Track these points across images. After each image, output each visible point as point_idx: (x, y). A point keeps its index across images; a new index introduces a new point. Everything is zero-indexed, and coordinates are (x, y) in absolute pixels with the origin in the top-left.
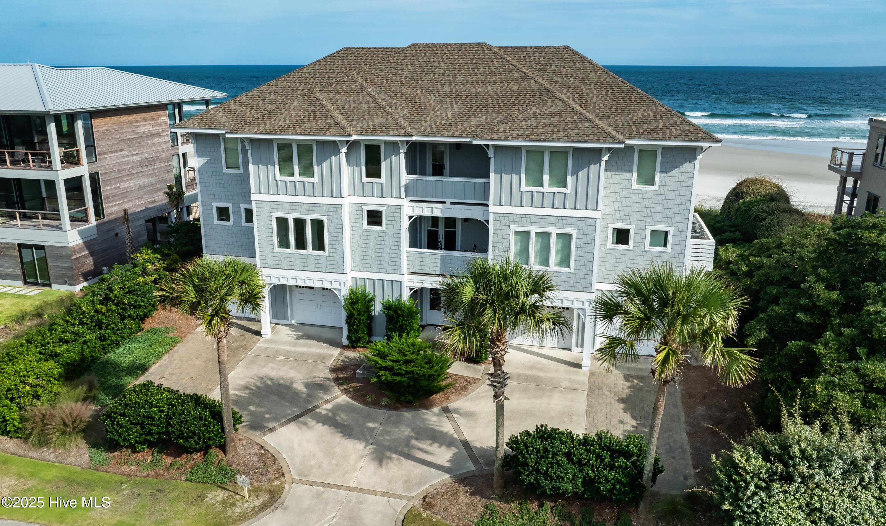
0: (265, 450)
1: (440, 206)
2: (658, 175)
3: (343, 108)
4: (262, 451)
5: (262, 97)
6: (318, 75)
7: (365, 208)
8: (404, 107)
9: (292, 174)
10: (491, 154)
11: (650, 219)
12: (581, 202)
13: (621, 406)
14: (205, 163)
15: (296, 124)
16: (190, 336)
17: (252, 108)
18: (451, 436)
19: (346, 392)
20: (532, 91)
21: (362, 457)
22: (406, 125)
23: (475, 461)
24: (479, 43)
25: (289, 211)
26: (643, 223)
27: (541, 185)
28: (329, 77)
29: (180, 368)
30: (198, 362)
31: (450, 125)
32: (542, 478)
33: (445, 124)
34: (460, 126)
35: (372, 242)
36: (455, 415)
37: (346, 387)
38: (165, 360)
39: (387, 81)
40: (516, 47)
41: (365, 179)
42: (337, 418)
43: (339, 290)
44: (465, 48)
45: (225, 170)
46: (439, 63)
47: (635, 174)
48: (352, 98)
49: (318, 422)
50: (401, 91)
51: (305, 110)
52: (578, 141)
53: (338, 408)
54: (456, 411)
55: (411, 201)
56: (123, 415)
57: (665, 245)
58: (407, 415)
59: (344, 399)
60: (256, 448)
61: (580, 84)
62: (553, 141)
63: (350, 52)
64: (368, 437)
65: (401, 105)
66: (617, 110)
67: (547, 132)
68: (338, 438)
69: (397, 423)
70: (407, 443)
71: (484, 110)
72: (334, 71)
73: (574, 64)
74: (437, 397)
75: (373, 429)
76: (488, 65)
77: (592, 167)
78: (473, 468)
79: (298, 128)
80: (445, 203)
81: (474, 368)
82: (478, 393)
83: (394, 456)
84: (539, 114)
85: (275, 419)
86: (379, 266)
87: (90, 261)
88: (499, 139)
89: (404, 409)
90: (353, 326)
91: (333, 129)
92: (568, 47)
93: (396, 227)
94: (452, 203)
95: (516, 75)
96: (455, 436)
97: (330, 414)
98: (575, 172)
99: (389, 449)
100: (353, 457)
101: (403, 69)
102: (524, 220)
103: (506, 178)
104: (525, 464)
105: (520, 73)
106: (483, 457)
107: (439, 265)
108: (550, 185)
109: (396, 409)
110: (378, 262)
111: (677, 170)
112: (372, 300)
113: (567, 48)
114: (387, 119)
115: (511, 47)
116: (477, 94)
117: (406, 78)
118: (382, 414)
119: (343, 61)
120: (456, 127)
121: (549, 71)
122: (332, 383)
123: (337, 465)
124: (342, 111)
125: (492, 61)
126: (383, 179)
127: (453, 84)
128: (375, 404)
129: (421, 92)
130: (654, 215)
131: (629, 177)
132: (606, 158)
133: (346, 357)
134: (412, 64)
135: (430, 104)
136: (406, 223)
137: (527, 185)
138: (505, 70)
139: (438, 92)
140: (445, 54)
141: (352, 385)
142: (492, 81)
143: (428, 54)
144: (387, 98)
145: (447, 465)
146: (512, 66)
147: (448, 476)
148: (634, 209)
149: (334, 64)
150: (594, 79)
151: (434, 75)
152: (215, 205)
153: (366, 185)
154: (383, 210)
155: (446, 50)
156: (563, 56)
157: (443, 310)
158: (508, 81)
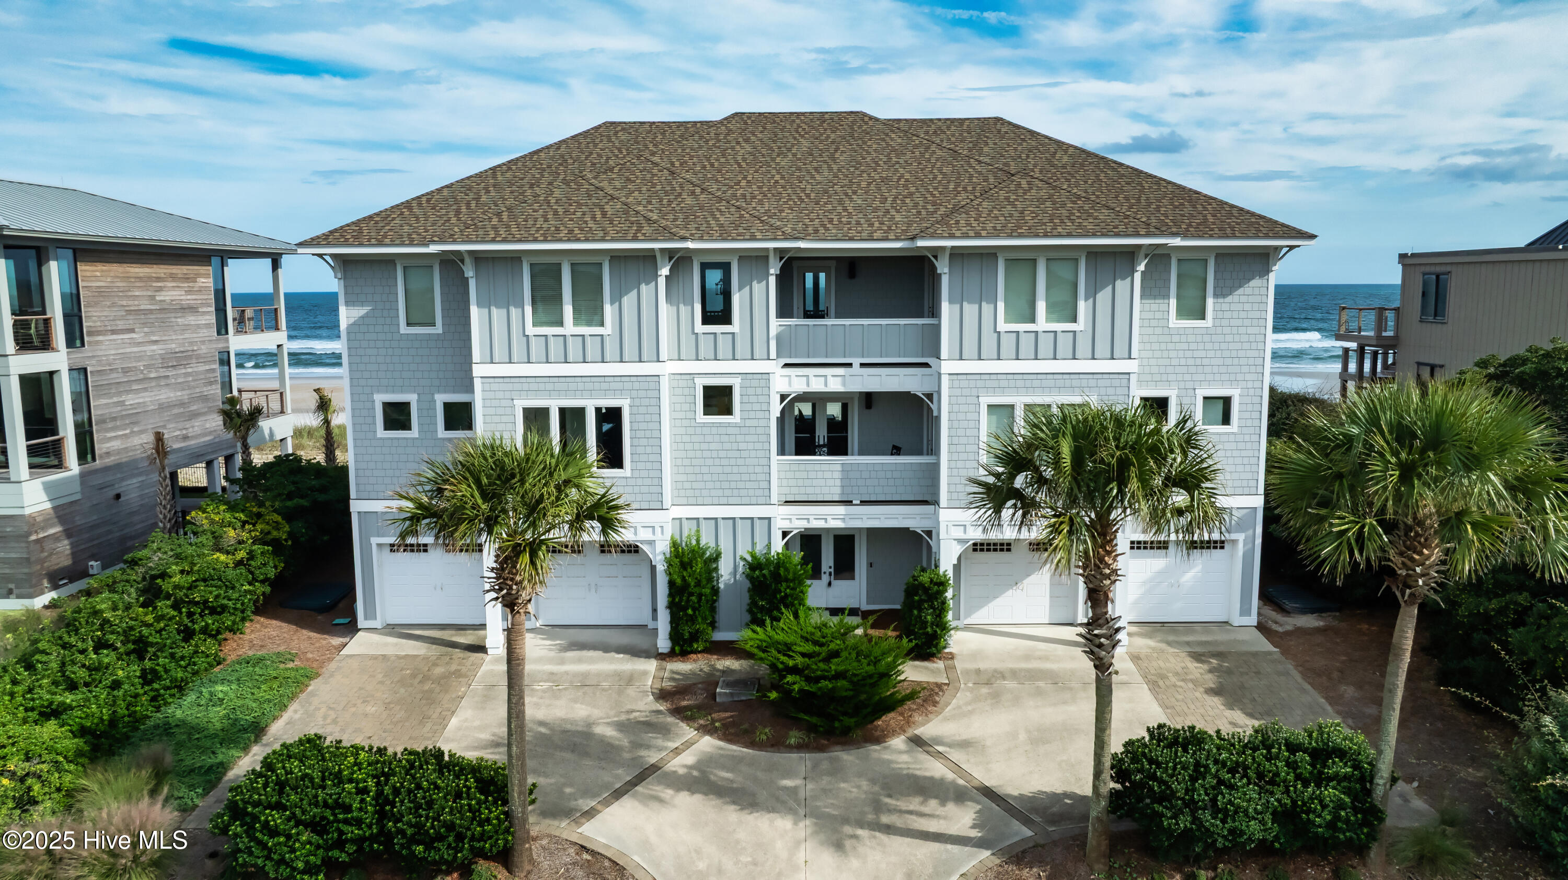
0: (593, 853)
1: (840, 371)
2: (1210, 302)
3: (650, 203)
4: (586, 856)
5: (472, 195)
6: (570, 161)
7: (700, 383)
8: (760, 200)
9: (560, 323)
10: (943, 267)
11: (1202, 377)
12: (1102, 346)
13: (1216, 701)
14: (362, 317)
15: (570, 225)
16: (332, 666)
17: (458, 212)
18: (953, 783)
19: (708, 730)
20: (980, 173)
21: (798, 843)
23: (1027, 821)
24: (851, 112)
25: (550, 394)
26: (1190, 385)
27: (1033, 320)
29: (335, 721)
30: (370, 709)
31: (858, 223)
33: (849, 223)
34: (877, 224)
35: (713, 446)
36: (940, 748)
37: (702, 722)
38: (296, 711)
39: (712, 165)
40: (915, 120)
41: (700, 328)
42: (712, 777)
43: (651, 543)
44: (831, 119)
45: (404, 329)
46: (795, 138)
47: (1173, 302)
48: (659, 187)
49: (678, 789)
50: (745, 178)
51: (579, 205)
52: (1104, 235)
54: (939, 741)
55: (788, 365)
57: (1226, 420)
58: (847, 757)
59: (708, 744)
60: (572, 851)
61: (1047, 167)
62: (1060, 236)
63: (619, 128)
64: (792, 803)
65: (754, 197)
67: (1045, 224)
68: (732, 815)
69: (837, 771)
70: (879, 808)
71: (908, 201)
72: (599, 156)
73: (1023, 140)
74: (891, 719)
75: (794, 791)
76: (883, 140)
77: (1119, 283)
78: (1028, 833)
79: (577, 231)
80: (850, 365)
81: (926, 668)
82: (959, 707)
83: (860, 832)
84: (1016, 200)
85: (587, 792)
86: (728, 492)
87: (65, 546)
88: (966, 236)
89: (838, 748)
90: (685, 609)
92: (1001, 119)
93: (760, 415)
94: (862, 365)
95: (939, 153)
96: (961, 782)
97: (695, 773)
98: (1092, 294)
99: (846, 821)
100: (779, 844)
101: (733, 148)
102: (1004, 383)
103: (970, 310)
105: (945, 150)
106: (1035, 810)
107: (838, 483)
108: (1048, 320)
109: (821, 749)
110: (726, 485)
111: (1240, 291)
112: (716, 557)
113: (998, 119)
114: (741, 216)
115: (906, 120)
116: (883, 179)
117: (744, 160)
118: (801, 761)
119: (610, 141)
120: (871, 225)
121: (986, 149)
122: (670, 719)
123: (755, 864)
124: (650, 207)
125: (887, 135)
126: (736, 326)
127: (835, 167)
128: (776, 744)
129: (782, 178)
130: (1208, 369)
131: (1164, 307)
132: (1142, 267)
133: (673, 672)
134: (747, 140)
135: (808, 196)
136: (775, 408)
137: (1007, 321)
138: (916, 147)
139: (813, 177)
140: (799, 126)
141: (715, 716)
142: (901, 161)
143: (769, 126)
144: (725, 188)
145: (975, 833)
146: (925, 142)
147: (986, 854)
148: (1175, 362)
149: (596, 145)
150: (1065, 159)
151: (794, 155)
152: (381, 398)
153: (702, 339)
154: (736, 383)
155: (798, 121)
156: (999, 130)
157: (825, 578)
158: (929, 160)
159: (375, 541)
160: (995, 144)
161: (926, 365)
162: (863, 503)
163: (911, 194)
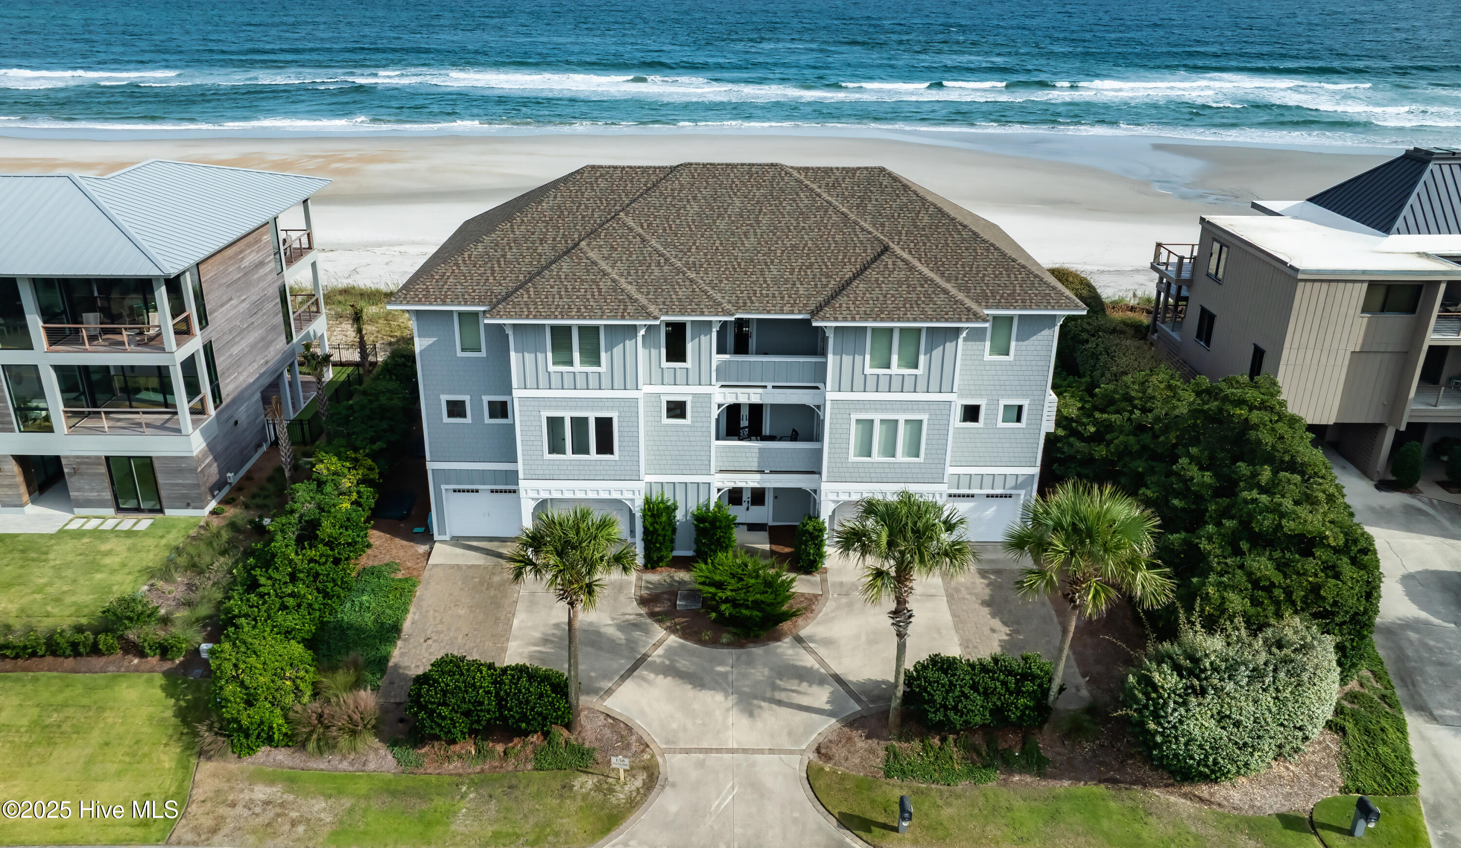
0: (614, 719)
1: (760, 390)
2: (1013, 344)
4: (610, 721)
5: (500, 253)
6: (566, 213)
7: (664, 399)
8: (706, 269)
9: (571, 363)
10: (830, 334)
11: (1004, 393)
12: (934, 384)
13: (986, 611)
14: (430, 345)
16: (426, 574)
18: (818, 670)
19: (672, 630)
20: (861, 242)
21: (728, 710)
22: (718, 297)
23: (858, 700)
24: (772, 164)
25: (565, 408)
26: (995, 397)
27: (889, 367)
28: (583, 217)
29: (441, 622)
30: (462, 612)
31: (774, 296)
32: (951, 714)
33: (767, 296)
34: (786, 298)
35: (672, 439)
36: (811, 645)
37: (668, 624)
38: (414, 613)
39: (671, 228)
40: (819, 168)
41: (665, 364)
42: (677, 665)
43: (632, 500)
44: (757, 173)
45: (460, 354)
46: (730, 196)
47: (988, 344)
48: (634, 256)
49: (657, 673)
50: (694, 244)
51: (582, 281)
52: (938, 321)
53: (671, 652)
54: (811, 638)
55: (723, 386)
56: (445, 704)
57: (1019, 420)
58: (758, 651)
59: (673, 640)
60: (602, 717)
61: (912, 228)
62: (908, 320)
63: (599, 174)
64: (725, 686)
65: (701, 266)
66: (963, 266)
67: (899, 309)
68: (688, 691)
69: (750, 663)
70: (774, 687)
71: (809, 272)
72: (587, 207)
73: (898, 196)
74: (786, 626)
75: (725, 675)
76: (794, 200)
77: (948, 345)
78: (858, 708)
79: (583, 310)
80: (765, 387)
81: (809, 581)
82: (827, 614)
83: (763, 704)
84: (883, 282)
85: (607, 677)
86: (682, 467)
88: (845, 319)
89: (751, 645)
90: (655, 543)
91: (630, 309)
92: (884, 169)
93: (704, 419)
94: (774, 387)
95: (834, 217)
96: (822, 670)
97: (667, 662)
98: (929, 350)
99: (756, 697)
100: (718, 713)
101: (684, 207)
102: (868, 406)
103: (847, 359)
104: (932, 701)
105: (839, 214)
106: (864, 692)
107: (756, 460)
108: (899, 366)
109: (742, 646)
110: (681, 462)
111: (1035, 338)
112: (676, 508)
113: (882, 170)
114: (694, 291)
116: (792, 247)
117: (693, 221)
118: (729, 655)
119: (593, 189)
120: (782, 298)
121: (869, 207)
122: (649, 621)
123: (704, 725)
124: (630, 279)
126: (689, 363)
127: (759, 232)
128: (714, 642)
129: (721, 244)
130: (1008, 388)
131: (981, 347)
132: (964, 334)
133: (648, 582)
134: (695, 198)
135: (739, 265)
136: (715, 412)
137: (871, 367)
138: (818, 209)
139: (743, 244)
140: (733, 182)
141: (677, 620)
142: (807, 226)
143: (711, 180)
144: (681, 255)
145: (828, 707)
146: (825, 203)
147: (834, 720)
148: (986, 383)
149: (583, 194)
150: (926, 220)
151: (730, 217)
152: (444, 398)
153: (665, 371)
154: (688, 400)
155: (732, 175)
156: (881, 184)
157: (745, 505)
158: (826, 227)
159: (443, 487)
160: (877, 200)
161: (817, 388)
162: (772, 472)
163: (812, 264)
